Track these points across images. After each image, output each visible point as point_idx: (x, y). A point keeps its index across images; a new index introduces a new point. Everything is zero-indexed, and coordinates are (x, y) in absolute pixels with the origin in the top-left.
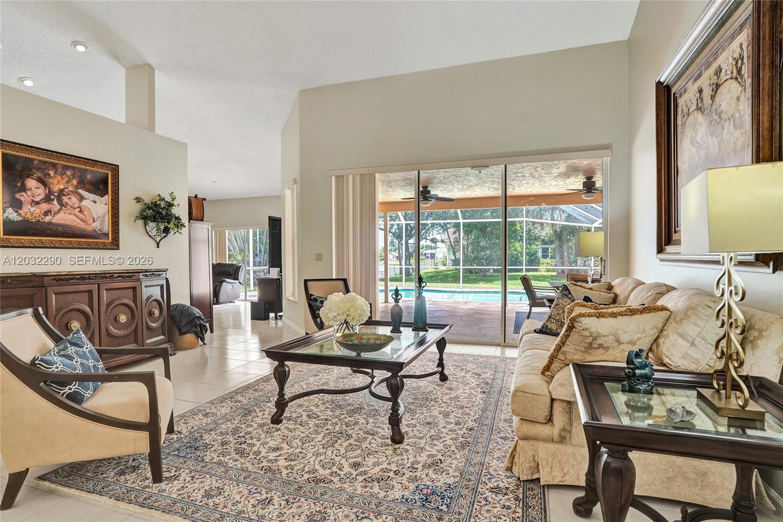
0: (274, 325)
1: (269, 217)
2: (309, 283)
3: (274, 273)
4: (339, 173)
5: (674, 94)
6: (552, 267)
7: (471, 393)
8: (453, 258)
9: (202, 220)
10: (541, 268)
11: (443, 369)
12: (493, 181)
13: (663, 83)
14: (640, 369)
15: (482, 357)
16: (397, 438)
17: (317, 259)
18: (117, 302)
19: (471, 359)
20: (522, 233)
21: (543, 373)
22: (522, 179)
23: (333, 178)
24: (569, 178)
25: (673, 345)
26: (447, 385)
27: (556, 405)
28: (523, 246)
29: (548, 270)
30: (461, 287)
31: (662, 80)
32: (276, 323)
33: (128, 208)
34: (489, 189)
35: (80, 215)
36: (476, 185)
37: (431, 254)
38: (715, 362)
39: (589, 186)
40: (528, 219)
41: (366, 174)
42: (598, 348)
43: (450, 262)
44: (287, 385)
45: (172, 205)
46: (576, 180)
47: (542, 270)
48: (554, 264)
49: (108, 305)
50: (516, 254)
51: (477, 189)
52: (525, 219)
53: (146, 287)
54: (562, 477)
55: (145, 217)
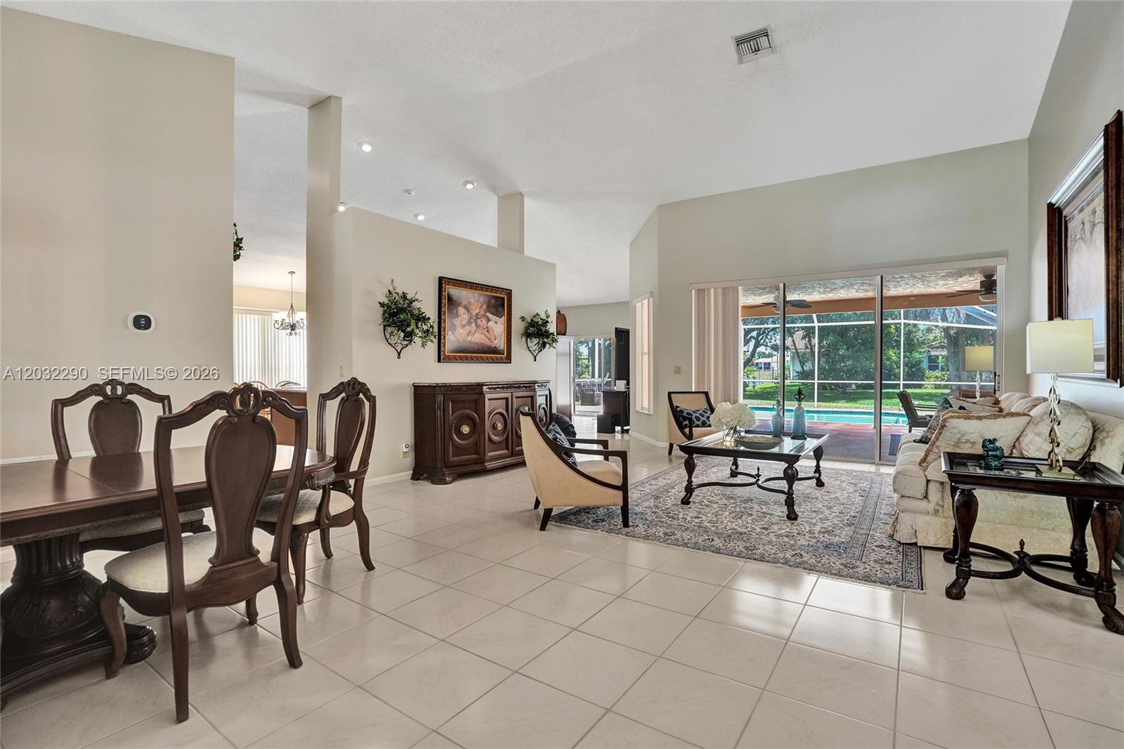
0: (620, 438)
1: (616, 328)
2: (672, 395)
3: (620, 386)
4: (701, 286)
5: (1065, 217)
6: (943, 383)
7: (849, 496)
8: (799, 369)
9: (565, 335)
10: (927, 383)
11: (820, 475)
12: (863, 283)
13: (1054, 205)
14: (992, 451)
15: (856, 471)
16: (792, 516)
17: (676, 372)
18: (495, 412)
19: (845, 472)
20: (899, 336)
21: (920, 464)
22: (899, 280)
23: (693, 291)
24: (961, 276)
25: (1031, 442)
26: (824, 490)
27: (931, 485)
28: (900, 353)
29: (937, 387)
30: (816, 406)
31: (1053, 201)
32: (622, 437)
33: (518, 326)
34: (857, 291)
35: (487, 334)
36: (842, 288)
37: (765, 364)
38: (1065, 454)
39: (989, 286)
40: (907, 321)
41: (729, 288)
42: (966, 443)
43: (795, 374)
44: (695, 473)
45: (547, 322)
46: (972, 279)
47: (929, 386)
48: (946, 378)
49: (490, 413)
50: (889, 365)
51: (842, 291)
52: (902, 321)
53: (516, 397)
54: (936, 541)
55: (528, 335)
